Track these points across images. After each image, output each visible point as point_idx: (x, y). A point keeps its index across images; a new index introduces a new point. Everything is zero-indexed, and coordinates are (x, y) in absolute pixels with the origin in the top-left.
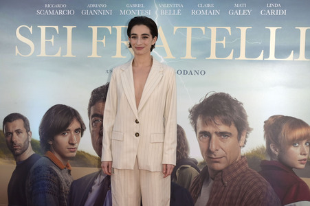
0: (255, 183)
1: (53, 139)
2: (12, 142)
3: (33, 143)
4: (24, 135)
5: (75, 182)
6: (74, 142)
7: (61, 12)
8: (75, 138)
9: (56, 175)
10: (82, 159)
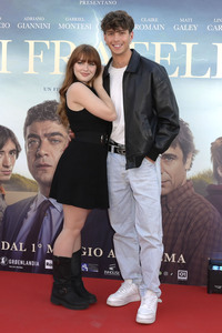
0: (201, 209)
5: (9, 207)
6: (9, 165)
8: (9, 159)
10: (17, 182)
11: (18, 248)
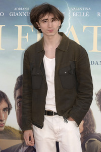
6: (3, 119)
8: (3, 115)
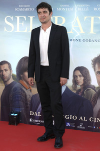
1: (23, 74)
2: (3, 75)
3: (13, 76)
4: (8, 72)
5: (33, 95)
7: (27, 9)
9: (24, 92)
11: (38, 115)
